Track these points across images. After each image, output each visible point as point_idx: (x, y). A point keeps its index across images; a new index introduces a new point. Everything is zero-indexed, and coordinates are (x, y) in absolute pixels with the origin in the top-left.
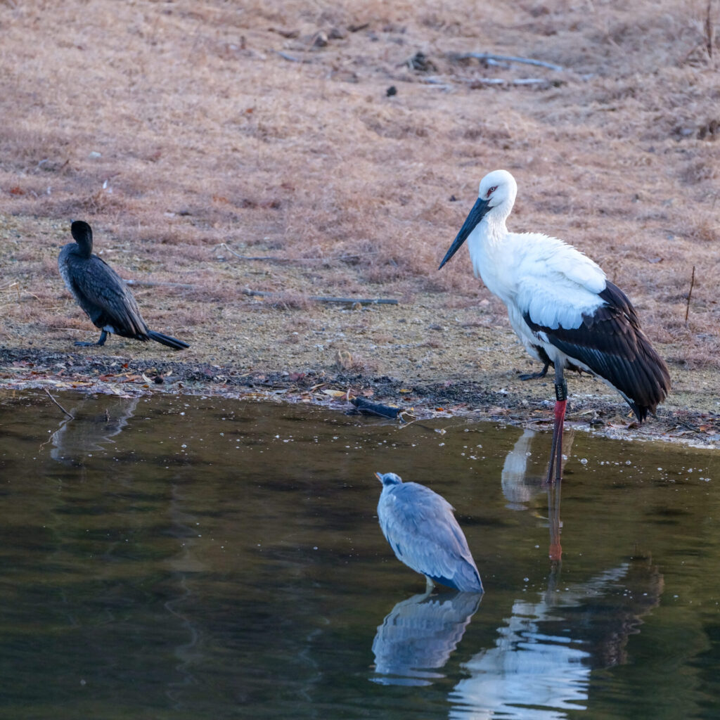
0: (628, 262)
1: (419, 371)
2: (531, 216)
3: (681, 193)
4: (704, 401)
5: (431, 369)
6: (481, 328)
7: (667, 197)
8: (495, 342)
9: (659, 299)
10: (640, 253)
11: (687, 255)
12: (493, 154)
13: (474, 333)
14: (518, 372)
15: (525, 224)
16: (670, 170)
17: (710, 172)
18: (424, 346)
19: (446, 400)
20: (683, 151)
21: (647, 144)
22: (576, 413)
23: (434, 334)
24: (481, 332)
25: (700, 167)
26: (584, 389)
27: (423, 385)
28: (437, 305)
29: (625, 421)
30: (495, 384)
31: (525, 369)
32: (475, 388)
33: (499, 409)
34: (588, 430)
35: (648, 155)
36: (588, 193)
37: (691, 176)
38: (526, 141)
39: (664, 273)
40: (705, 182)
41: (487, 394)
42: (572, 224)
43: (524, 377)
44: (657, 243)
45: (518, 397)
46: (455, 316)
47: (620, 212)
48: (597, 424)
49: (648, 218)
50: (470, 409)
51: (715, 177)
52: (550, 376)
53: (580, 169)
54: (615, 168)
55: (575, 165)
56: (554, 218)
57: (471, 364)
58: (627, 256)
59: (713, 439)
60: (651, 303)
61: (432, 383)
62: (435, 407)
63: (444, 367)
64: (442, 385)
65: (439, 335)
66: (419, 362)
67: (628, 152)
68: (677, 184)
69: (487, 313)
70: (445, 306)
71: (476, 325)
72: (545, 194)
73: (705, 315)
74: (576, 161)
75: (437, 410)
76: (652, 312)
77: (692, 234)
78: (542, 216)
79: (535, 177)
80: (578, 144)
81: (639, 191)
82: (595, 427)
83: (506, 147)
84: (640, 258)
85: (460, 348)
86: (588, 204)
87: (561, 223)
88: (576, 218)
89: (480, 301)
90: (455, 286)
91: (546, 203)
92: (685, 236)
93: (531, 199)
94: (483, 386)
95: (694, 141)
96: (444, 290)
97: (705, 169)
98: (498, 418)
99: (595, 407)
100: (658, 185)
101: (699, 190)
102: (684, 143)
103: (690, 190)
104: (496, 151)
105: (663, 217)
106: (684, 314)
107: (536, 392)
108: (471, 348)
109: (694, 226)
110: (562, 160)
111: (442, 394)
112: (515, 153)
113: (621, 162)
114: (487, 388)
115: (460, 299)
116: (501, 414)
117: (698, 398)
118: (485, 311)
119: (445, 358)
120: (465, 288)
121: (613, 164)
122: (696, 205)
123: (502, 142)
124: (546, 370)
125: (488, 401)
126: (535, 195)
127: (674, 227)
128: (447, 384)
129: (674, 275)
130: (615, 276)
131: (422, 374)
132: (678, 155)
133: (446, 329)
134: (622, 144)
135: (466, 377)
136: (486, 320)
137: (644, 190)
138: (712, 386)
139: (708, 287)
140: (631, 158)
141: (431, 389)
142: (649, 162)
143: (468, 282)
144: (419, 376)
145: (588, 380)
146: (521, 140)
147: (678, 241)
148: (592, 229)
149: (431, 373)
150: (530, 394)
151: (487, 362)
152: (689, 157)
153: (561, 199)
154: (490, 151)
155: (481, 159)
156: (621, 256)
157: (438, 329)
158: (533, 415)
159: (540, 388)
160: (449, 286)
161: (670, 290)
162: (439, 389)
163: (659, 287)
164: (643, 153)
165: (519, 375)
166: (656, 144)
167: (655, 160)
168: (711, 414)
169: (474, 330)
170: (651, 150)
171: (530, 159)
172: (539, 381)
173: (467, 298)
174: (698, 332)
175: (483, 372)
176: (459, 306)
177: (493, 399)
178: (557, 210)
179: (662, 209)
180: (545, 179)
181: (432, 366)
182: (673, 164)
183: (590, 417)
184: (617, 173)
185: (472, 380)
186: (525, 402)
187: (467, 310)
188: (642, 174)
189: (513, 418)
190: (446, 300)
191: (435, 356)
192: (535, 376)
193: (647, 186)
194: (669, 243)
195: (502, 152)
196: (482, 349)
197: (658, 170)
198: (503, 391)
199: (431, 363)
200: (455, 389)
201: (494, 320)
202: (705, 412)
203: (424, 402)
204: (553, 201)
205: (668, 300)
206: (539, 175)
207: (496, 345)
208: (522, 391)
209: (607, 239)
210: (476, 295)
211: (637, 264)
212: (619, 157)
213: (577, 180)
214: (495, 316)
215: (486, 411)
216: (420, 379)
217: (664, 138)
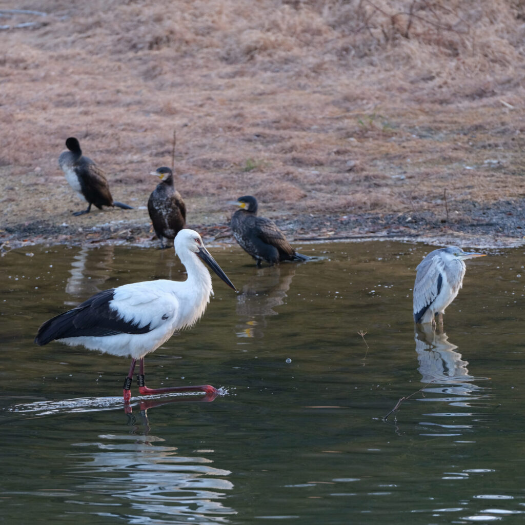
0: (124, 133)
1: (6, 217)
2: (53, 111)
3: (146, 86)
4: (197, 217)
5: (15, 215)
6: (40, 186)
7: (138, 89)
8: (52, 194)
9: (151, 155)
10: (131, 127)
11: (162, 125)
12: (18, 74)
13: (36, 190)
14: (71, 211)
15: (51, 116)
16: (135, 72)
17: (162, 70)
18: (5, 201)
19: (28, 234)
20: (140, 59)
21: (116, 57)
22: (115, 234)
23: (10, 193)
24: (40, 188)
25: (154, 68)
26: (117, 217)
27: (10, 226)
28: (7, 174)
29: (148, 235)
30: (58, 220)
31: (75, 209)
32: (45, 224)
33: (64, 236)
34: (127, 243)
35: (119, 64)
36: (86, 92)
37: (150, 74)
38: (37, 62)
39: (150, 138)
40: (160, 77)
41: (55, 227)
42: (81, 113)
43: (76, 214)
44: (140, 119)
45: (75, 227)
46: (20, 180)
47: (110, 102)
48: (131, 239)
49: (129, 105)
50: (45, 238)
51: (166, 73)
52: (93, 212)
53: (76, 78)
54: (99, 74)
55: (72, 75)
56: (69, 110)
57: (39, 209)
58: (123, 130)
59: (209, 241)
60: (147, 158)
61: (16, 224)
62: (22, 239)
63: (22, 213)
64: (23, 225)
65: (13, 193)
66: (5, 212)
67: (105, 63)
68: (141, 81)
69: (41, 176)
70: (12, 174)
71: (36, 184)
72: (59, 95)
73: (184, 162)
74: (73, 73)
75: (24, 241)
76: (149, 163)
77: (161, 111)
78: (60, 110)
79: (48, 86)
80: (72, 62)
81: (118, 88)
82: (130, 241)
83: (25, 68)
84: (132, 130)
85: (29, 200)
86: (88, 99)
87: (73, 113)
88: (82, 109)
89: (34, 168)
90: (16, 160)
91: (61, 101)
92: (156, 113)
93: (50, 100)
94: (51, 222)
95: (146, 51)
96: (9, 164)
97: (159, 69)
98: (65, 242)
99: (127, 228)
100: (129, 83)
101: (157, 83)
102: (140, 53)
103: (151, 83)
104: (20, 71)
105: (139, 103)
106: (171, 163)
107: (86, 223)
108: (36, 199)
109: (162, 105)
110: (63, 72)
111: (25, 230)
112: (32, 71)
113: (101, 70)
114: (53, 223)
115: (20, 168)
116: (66, 239)
117: (192, 216)
118: (39, 174)
119: (21, 207)
120: (23, 161)
121: (97, 72)
122: (157, 93)
123: (22, 65)
124: (89, 208)
125: (56, 232)
126: (53, 97)
127: (148, 108)
128: (26, 223)
129: (156, 139)
130: (119, 143)
131: (9, 219)
132: (138, 62)
133: (17, 188)
134: (100, 58)
135: (38, 218)
136: (42, 180)
137: (122, 86)
138: (199, 207)
139: (180, 143)
140: (107, 67)
141: (17, 228)
142: (120, 68)
143: (24, 157)
144: (7, 220)
145: (118, 211)
146: (33, 62)
147: (153, 117)
148: (95, 115)
149: (14, 218)
150: (83, 224)
151: (49, 206)
152: (145, 62)
153: (70, 98)
154: (15, 72)
155: (11, 77)
156: (119, 130)
157: (12, 189)
158: (88, 237)
159: (88, 220)
160: (12, 161)
161: (156, 149)
162: (22, 228)
163: (148, 147)
164: (114, 63)
165: (72, 213)
166: (122, 56)
167: (123, 66)
168: (204, 225)
169: (36, 187)
170: (119, 60)
171: (42, 74)
172: (86, 216)
173: (25, 167)
174: (182, 173)
175: (48, 214)
176: (21, 173)
177: (59, 230)
178: (69, 105)
179: (137, 98)
180: (56, 86)
181: (14, 213)
182: (135, 68)
183: (125, 235)
184: (100, 77)
185: (42, 219)
186: (80, 230)
187: (27, 175)
188: (117, 76)
189: (75, 241)
190: (12, 170)
191: (14, 207)
192: (83, 213)
193: (122, 84)
194: (148, 118)
195: (24, 72)
196: (43, 199)
197: (127, 73)
198: (64, 224)
199: (13, 211)
200: (32, 227)
201: (46, 180)
202: (199, 224)
203: (14, 237)
204: (66, 99)
205: (157, 155)
206: (51, 83)
207: (52, 195)
208: (76, 223)
209: (107, 120)
210: (30, 165)
211: (131, 134)
212: (99, 67)
213: (76, 84)
214: (47, 177)
215: (56, 238)
216: (8, 222)
217: (126, 52)
